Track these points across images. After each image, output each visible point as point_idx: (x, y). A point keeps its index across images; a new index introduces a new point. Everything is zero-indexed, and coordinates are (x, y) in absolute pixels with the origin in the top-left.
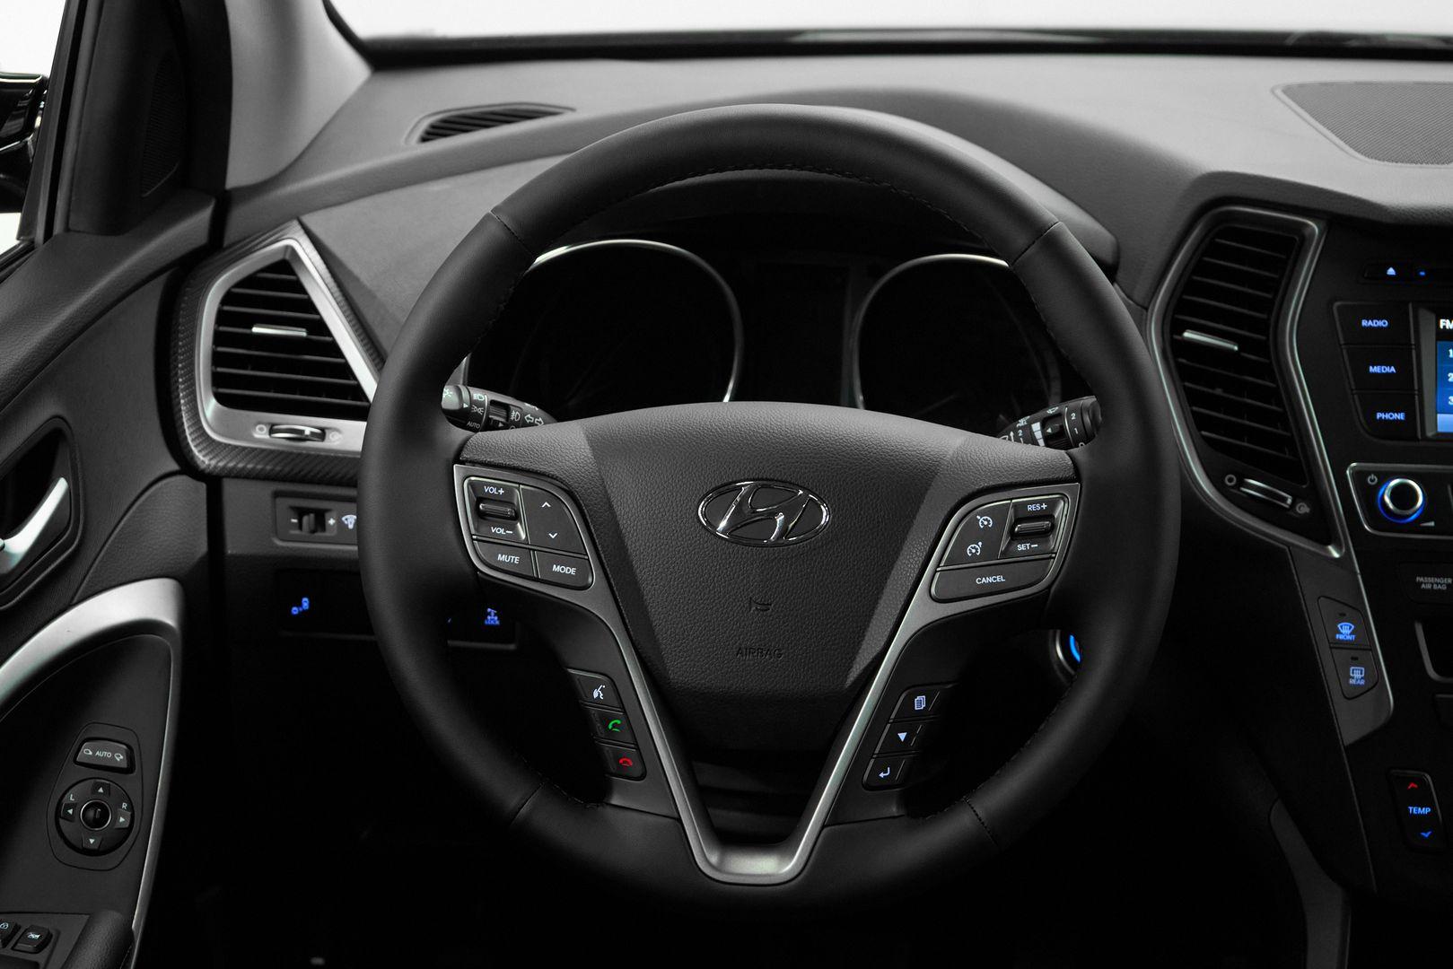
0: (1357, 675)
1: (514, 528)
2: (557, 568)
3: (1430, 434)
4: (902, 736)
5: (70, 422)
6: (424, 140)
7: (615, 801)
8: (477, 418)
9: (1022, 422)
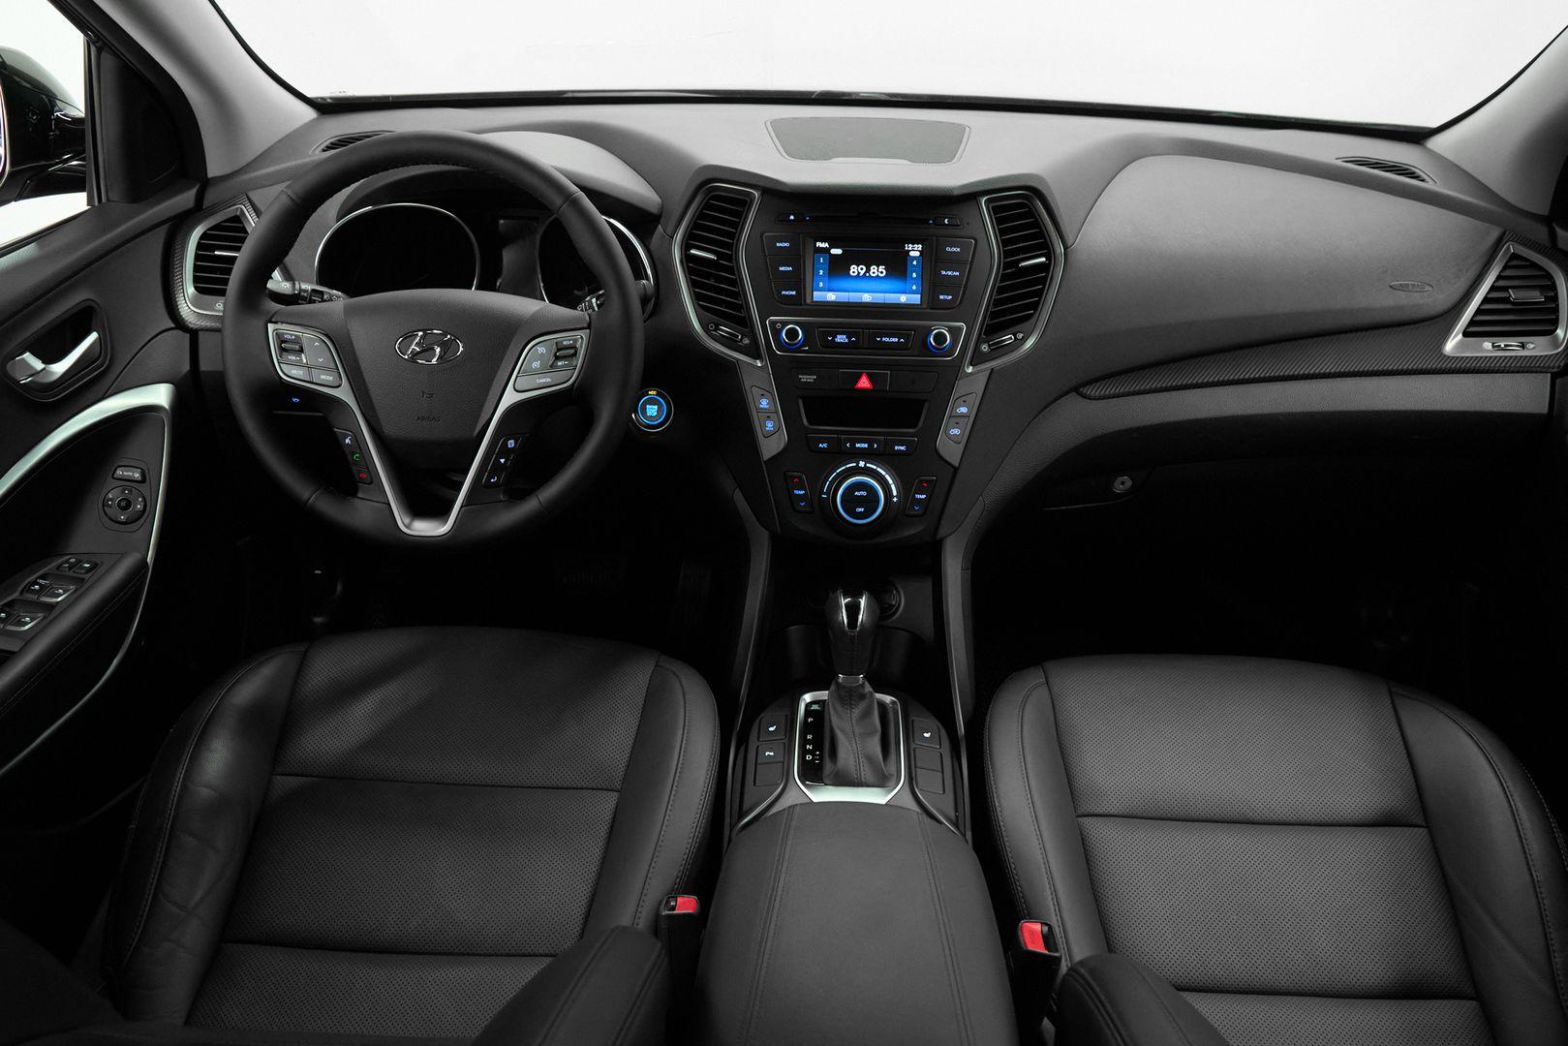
0: (769, 425)
1: (301, 357)
2: (323, 377)
3: (808, 301)
4: (502, 461)
5: (98, 301)
6: (324, 151)
7: (360, 495)
8: (304, 299)
9: (588, 298)
